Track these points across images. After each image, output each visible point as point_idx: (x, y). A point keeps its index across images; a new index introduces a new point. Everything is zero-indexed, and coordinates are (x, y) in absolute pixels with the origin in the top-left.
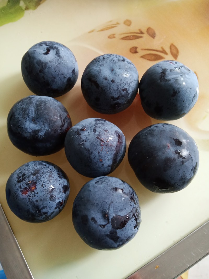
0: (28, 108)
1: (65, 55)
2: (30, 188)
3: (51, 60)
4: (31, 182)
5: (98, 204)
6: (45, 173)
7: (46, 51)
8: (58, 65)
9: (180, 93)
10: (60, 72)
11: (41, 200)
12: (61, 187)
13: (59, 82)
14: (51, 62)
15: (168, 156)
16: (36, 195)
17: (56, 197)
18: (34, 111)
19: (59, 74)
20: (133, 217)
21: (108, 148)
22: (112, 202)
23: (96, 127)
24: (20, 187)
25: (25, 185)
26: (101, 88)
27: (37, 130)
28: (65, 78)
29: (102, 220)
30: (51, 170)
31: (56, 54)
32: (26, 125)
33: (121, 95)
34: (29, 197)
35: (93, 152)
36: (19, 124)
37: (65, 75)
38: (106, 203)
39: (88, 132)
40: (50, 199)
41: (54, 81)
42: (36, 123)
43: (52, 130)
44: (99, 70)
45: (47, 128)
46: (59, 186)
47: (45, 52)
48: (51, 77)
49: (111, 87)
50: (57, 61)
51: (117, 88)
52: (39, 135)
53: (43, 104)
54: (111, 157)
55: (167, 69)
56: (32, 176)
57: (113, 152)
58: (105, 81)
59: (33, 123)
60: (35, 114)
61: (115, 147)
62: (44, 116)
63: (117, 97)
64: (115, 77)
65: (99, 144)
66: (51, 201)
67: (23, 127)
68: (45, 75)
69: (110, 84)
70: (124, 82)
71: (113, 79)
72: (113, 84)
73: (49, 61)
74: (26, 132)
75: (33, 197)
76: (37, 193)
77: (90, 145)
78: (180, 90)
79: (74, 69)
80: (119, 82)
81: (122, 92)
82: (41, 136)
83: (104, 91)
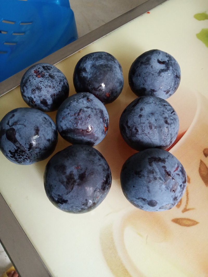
0: (103, 59)
1: (163, 77)
2: (39, 74)
3: (154, 67)
4: (44, 74)
5: (24, 116)
6: (52, 83)
7: (162, 61)
8: (151, 74)
9: (140, 179)
10: (146, 78)
11: (31, 83)
12: (43, 97)
13: (139, 81)
14: (152, 67)
15: (68, 168)
16: (34, 79)
17: (35, 95)
18: (101, 64)
19: (144, 78)
20: (17, 147)
21: (74, 121)
22: (25, 126)
23: (92, 108)
24: (39, 68)
25: (41, 71)
26: (133, 109)
27: (86, 70)
28: (144, 85)
29: (13, 122)
30: (56, 87)
31: (161, 69)
32: (88, 62)
33: (132, 129)
34: (32, 75)
35: (69, 109)
36: (88, 57)
37: (146, 83)
38: (24, 122)
39: (86, 104)
40: (32, 89)
41: (137, 76)
42: (91, 68)
43: (88, 81)
44: (149, 103)
45: (89, 76)
46: (44, 95)
47: (160, 60)
48: (140, 72)
49: (135, 117)
50: (154, 72)
51: (135, 122)
52: (82, 72)
53: (109, 69)
54: (68, 127)
55: (166, 163)
56: (48, 74)
57: (72, 126)
58: (139, 110)
59: (91, 66)
60: (98, 65)
61: (76, 128)
62: (97, 72)
63: (129, 125)
64: (145, 117)
65: (76, 111)
66: (31, 91)
67: (87, 60)
68: (140, 67)
69: (137, 114)
70: (143, 127)
71: (142, 115)
72: (138, 117)
73: (152, 65)
74: (83, 64)
75: (32, 77)
76: (35, 79)
77: (74, 106)
78: (143, 177)
79: (155, 90)
80: (141, 122)
81: (134, 128)
82: (82, 74)
83: (131, 112)
